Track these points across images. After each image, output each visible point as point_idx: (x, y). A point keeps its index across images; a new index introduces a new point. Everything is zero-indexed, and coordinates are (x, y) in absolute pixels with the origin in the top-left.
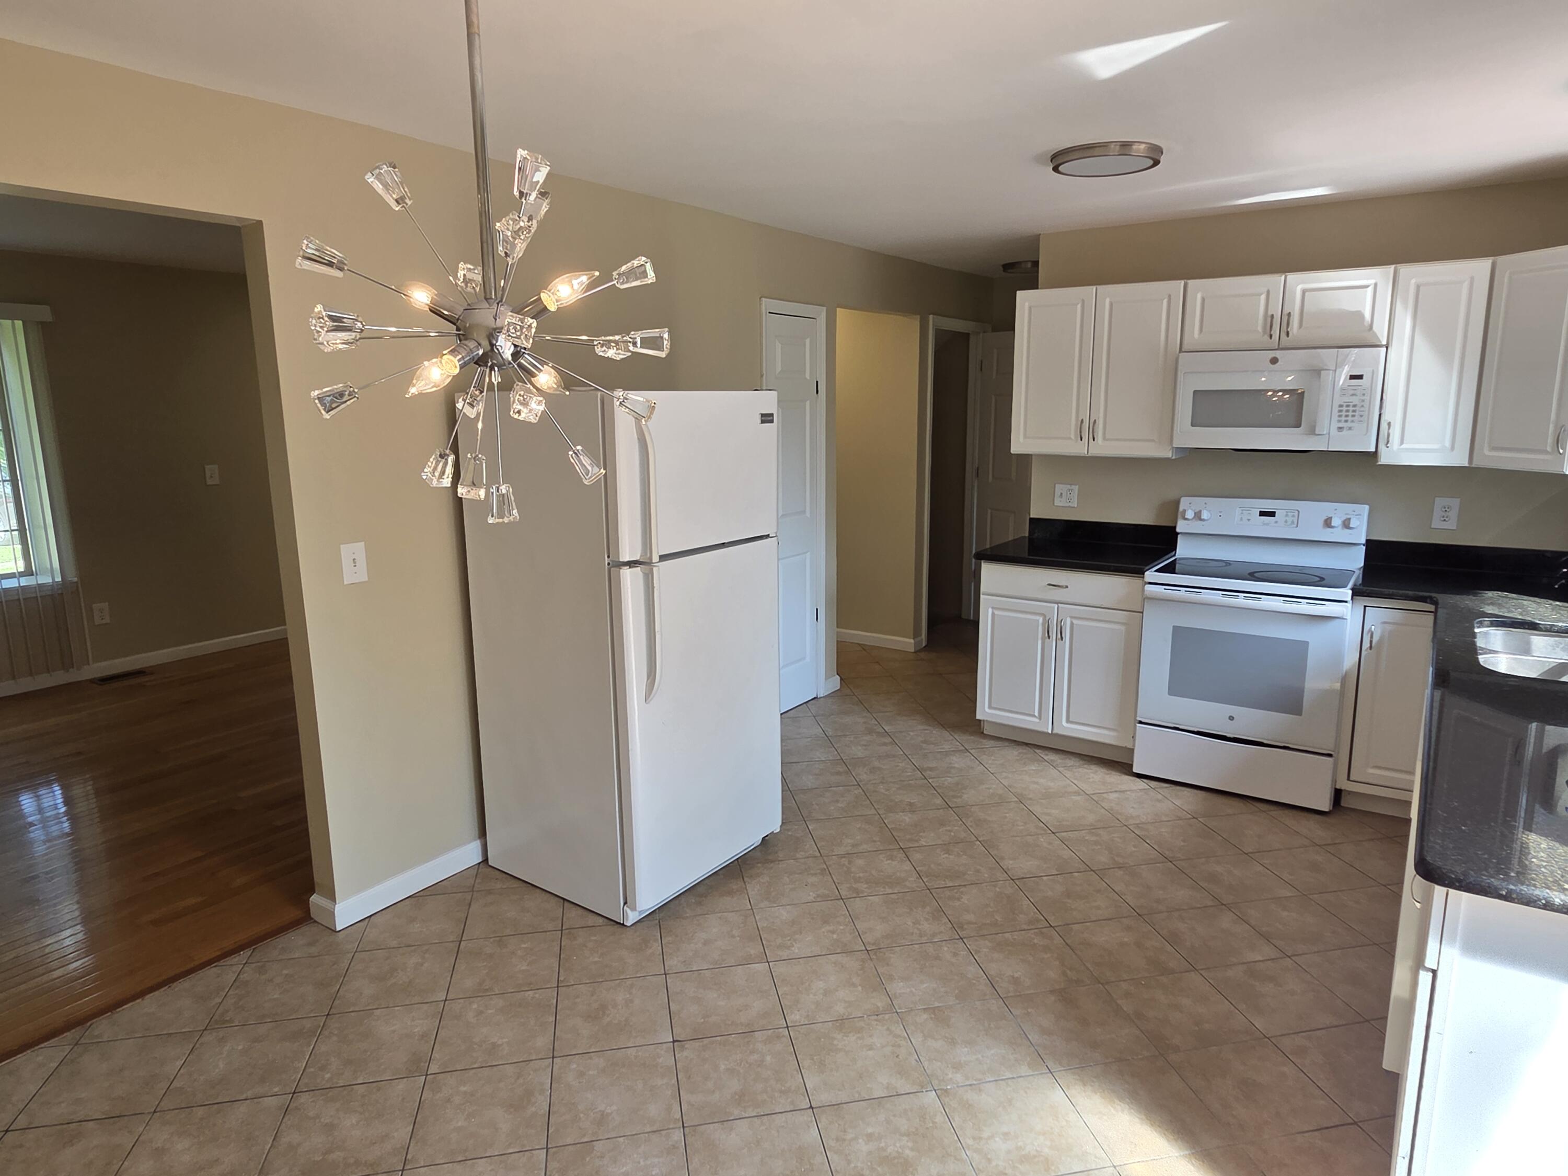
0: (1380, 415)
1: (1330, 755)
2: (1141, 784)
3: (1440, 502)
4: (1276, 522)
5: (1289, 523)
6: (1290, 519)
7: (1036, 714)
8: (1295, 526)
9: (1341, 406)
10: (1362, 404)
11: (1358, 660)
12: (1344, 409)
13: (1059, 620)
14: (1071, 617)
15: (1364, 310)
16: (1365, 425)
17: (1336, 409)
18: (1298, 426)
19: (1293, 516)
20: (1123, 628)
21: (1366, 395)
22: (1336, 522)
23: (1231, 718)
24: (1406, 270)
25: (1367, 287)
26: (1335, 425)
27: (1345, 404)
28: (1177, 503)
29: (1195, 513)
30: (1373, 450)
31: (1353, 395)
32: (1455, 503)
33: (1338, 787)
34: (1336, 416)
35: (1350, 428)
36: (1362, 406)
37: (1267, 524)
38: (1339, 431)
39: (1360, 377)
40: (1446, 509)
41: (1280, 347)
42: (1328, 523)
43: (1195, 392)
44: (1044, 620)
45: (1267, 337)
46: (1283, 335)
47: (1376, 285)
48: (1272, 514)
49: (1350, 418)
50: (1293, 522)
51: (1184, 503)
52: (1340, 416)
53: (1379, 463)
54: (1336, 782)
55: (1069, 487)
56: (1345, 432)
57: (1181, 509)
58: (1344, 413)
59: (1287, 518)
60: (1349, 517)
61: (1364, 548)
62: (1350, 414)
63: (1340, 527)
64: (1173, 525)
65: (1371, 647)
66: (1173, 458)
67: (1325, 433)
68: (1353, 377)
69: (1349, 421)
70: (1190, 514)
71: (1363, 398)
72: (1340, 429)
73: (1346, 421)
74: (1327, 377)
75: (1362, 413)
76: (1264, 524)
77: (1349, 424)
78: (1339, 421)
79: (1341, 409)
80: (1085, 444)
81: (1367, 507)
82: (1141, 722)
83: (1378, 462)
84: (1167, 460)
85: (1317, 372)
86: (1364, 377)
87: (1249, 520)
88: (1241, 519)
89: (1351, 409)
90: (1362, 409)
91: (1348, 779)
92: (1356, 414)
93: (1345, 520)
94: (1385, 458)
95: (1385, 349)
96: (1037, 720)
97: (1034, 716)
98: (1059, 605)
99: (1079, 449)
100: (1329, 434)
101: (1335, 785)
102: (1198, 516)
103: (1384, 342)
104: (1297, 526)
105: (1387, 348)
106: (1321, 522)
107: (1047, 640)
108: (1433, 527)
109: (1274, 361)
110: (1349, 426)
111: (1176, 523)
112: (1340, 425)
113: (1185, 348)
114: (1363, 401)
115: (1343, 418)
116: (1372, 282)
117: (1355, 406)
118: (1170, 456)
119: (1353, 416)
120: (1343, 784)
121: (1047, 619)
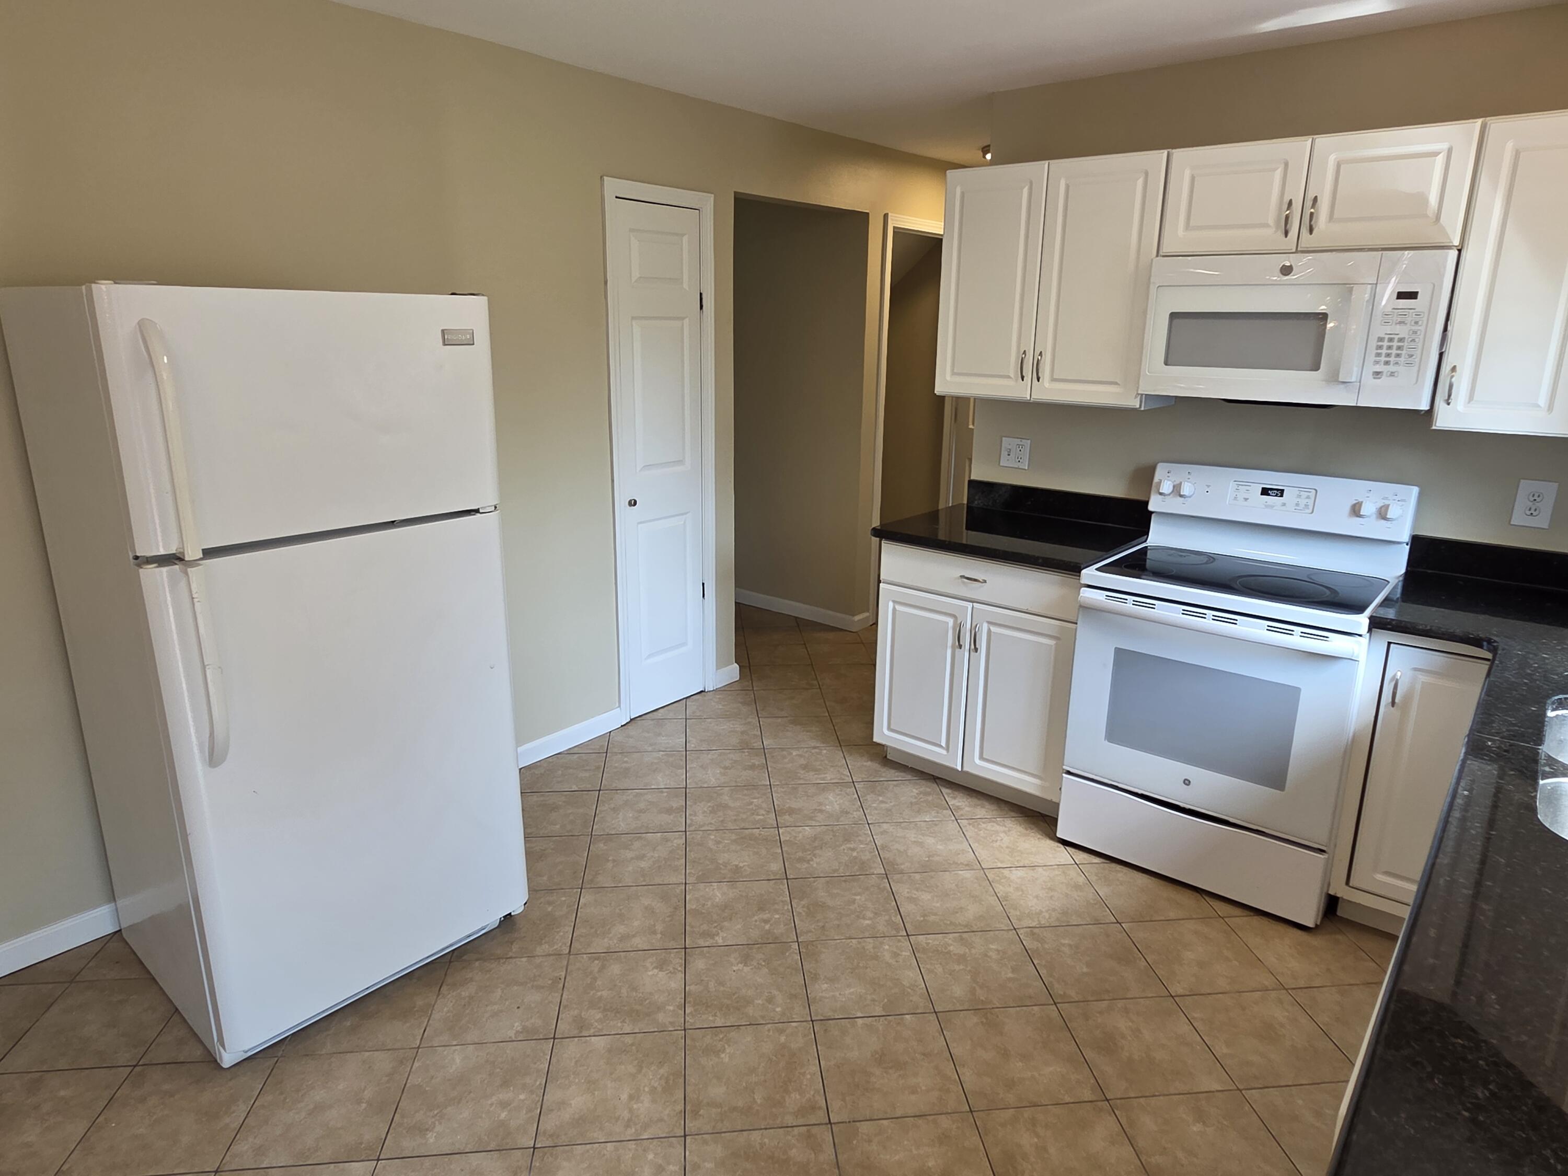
0: (1441, 355)
1: (1322, 851)
2: (1064, 855)
3: (1526, 487)
4: (1284, 505)
5: (1302, 506)
6: (1303, 502)
7: (943, 744)
8: (1311, 511)
9: (1381, 339)
10: (1414, 336)
11: (1373, 719)
12: (1386, 344)
13: (973, 626)
14: (989, 623)
15: (1429, 194)
16: (1415, 369)
17: (1373, 343)
18: (1316, 367)
19: (1308, 497)
20: (1052, 642)
21: (1420, 323)
22: (1369, 508)
23: (1187, 782)
24: (1500, 126)
25: (1436, 154)
26: (1370, 368)
27: (1387, 337)
28: (1152, 470)
29: (1174, 487)
30: (1424, 406)
31: (1400, 323)
32: (1549, 490)
33: (1332, 892)
34: (1374, 355)
35: (1392, 374)
36: (1413, 340)
37: (1272, 507)
38: (1374, 378)
39: (1413, 295)
40: (1535, 498)
41: (1299, 249)
42: (1356, 510)
43: (1174, 316)
44: (955, 623)
45: (1280, 234)
46: (1305, 231)
47: (1450, 151)
48: (1281, 493)
49: (1392, 359)
50: (1307, 506)
51: (1161, 472)
52: (1378, 355)
53: (1434, 428)
54: (1329, 885)
55: (1018, 441)
56: (1384, 381)
57: (1156, 480)
58: (1384, 351)
59: (1299, 500)
60: (1387, 502)
61: (1408, 548)
62: (1394, 352)
63: (1374, 516)
64: (1147, 499)
65: (1393, 703)
66: (1142, 409)
67: (1353, 380)
68: (1401, 295)
69: (1392, 363)
70: (1166, 487)
71: (1415, 328)
72: (1377, 374)
73: (1387, 363)
74: (1362, 295)
75: (1411, 352)
76: (1267, 506)
77: (1391, 368)
78: (1377, 362)
79: (1380, 344)
80: (1027, 385)
81: (1415, 490)
82: (1069, 773)
83: (1432, 426)
84: (1134, 410)
85: (1347, 288)
86: (1419, 296)
87: (1246, 499)
88: (1235, 498)
89: (1395, 344)
90: (1413, 345)
91: (1347, 883)
92: (1404, 352)
93: (1381, 508)
94: (1445, 420)
95: (1457, 252)
96: (944, 752)
97: (940, 746)
98: (974, 604)
99: (1020, 391)
100: (1360, 382)
101: (1328, 890)
102: (1177, 490)
103: (1456, 242)
104: (1312, 512)
105: (1460, 251)
106: (1347, 508)
107: (958, 650)
108: (1512, 523)
109: (1286, 270)
110: (1391, 370)
111: (1149, 498)
112: (1378, 368)
113: (1165, 249)
114: (1415, 332)
115: (1383, 359)
116: (1445, 146)
117: (1401, 340)
118: (1138, 406)
119: (1398, 355)
120: (1339, 890)
121: (959, 622)
